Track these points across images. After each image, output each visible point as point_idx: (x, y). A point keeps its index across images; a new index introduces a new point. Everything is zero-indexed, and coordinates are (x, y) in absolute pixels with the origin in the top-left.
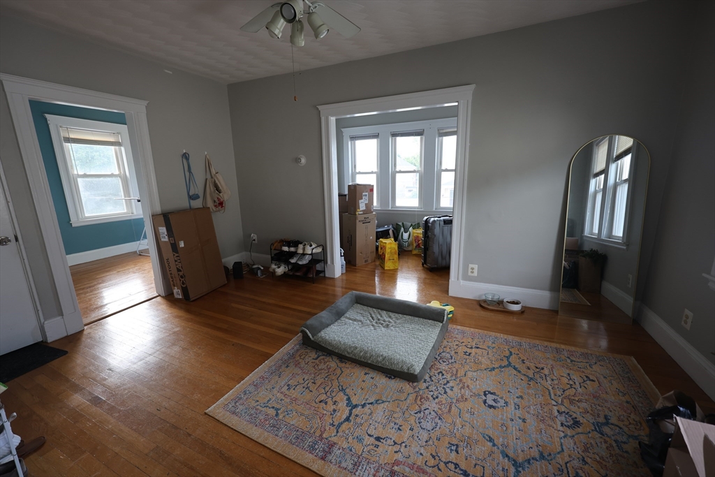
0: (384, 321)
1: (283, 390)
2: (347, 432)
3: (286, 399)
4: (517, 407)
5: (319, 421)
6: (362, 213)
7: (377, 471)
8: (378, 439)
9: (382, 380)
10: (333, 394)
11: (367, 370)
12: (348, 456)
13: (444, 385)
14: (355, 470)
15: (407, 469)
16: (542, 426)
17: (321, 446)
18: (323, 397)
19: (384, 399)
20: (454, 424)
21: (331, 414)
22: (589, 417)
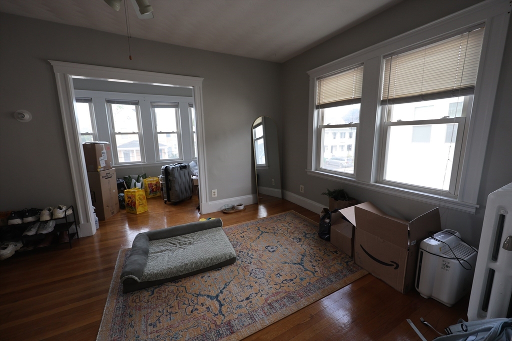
0: (185, 241)
1: (149, 331)
2: (228, 310)
3: (161, 333)
4: (281, 245)
5: (205, 321)
6: (103, 169)
7: (263, 310)
8: (247, 299)
9: (216, 274)
10: (196, 301)
11: (200, 275)
12: (243, 319)
13: (248, 255)
14: (254, 320)
15: (273, 298)
16: (293, 247)
17: (223, 330)
18: (191, 308)
19: (229, 281)
20: (269, 267)
21: (208, 311)
22: (301, 235)
